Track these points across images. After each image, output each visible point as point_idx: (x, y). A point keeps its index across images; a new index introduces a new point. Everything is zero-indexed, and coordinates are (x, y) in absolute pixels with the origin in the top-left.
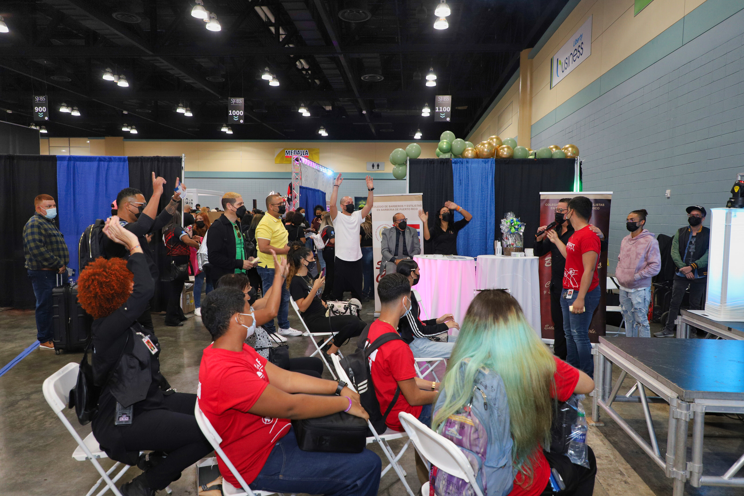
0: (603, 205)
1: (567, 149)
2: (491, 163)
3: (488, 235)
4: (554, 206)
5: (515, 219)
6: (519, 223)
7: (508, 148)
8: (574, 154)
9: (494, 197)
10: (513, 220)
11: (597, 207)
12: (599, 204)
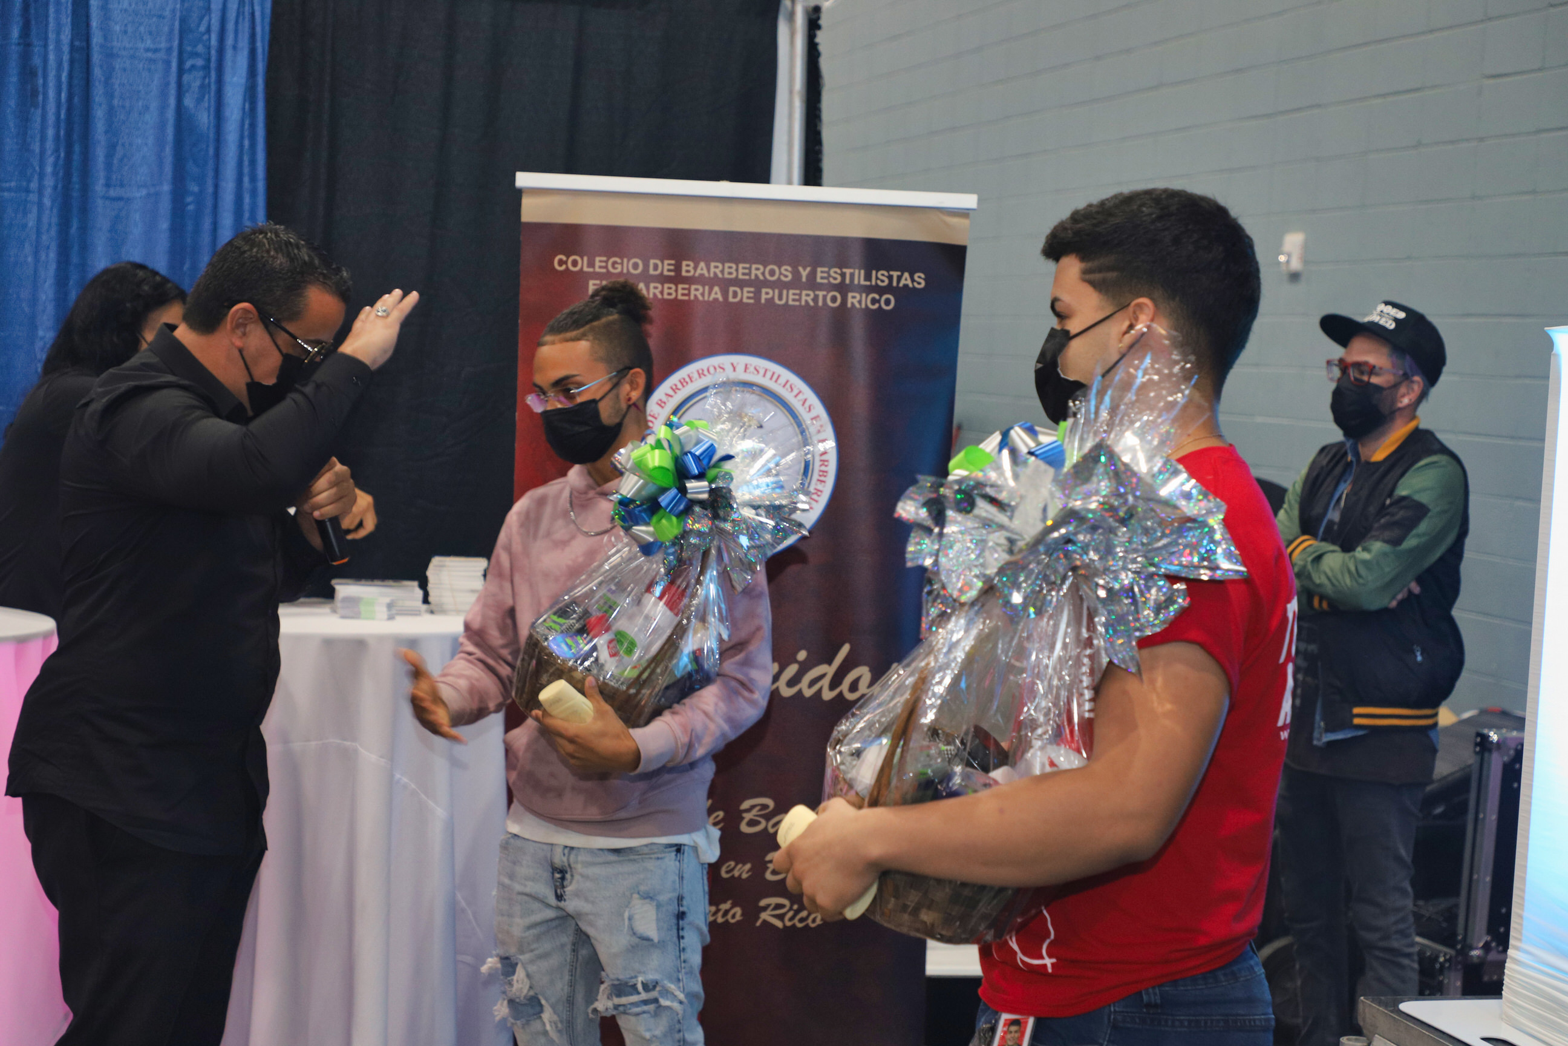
0: (920, 281)
11: (881, 291)
12: (895, 274)
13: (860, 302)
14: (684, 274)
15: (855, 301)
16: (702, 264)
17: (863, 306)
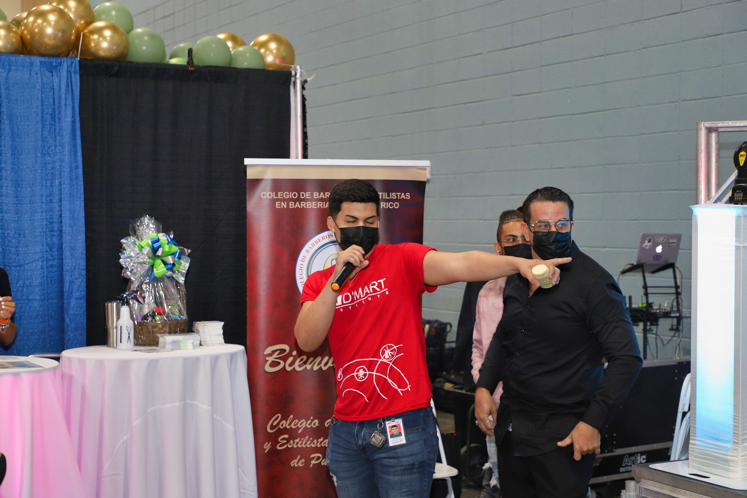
0: (408, 196)
1: (264, 44)
2: (69, 72)
3: (66, 286)
4: (284, 200)
5: (163, 238)
6: (175, 249)
7: (113, 28)
8: (283, 59)
9: (80, 171)
10: (158, 240)
11: (393, 201)
12: (399, 194)
13: (386, 206)
14: (315, 197)
15: (384, 205)
16: (322, 193)
17: (387, 207)
